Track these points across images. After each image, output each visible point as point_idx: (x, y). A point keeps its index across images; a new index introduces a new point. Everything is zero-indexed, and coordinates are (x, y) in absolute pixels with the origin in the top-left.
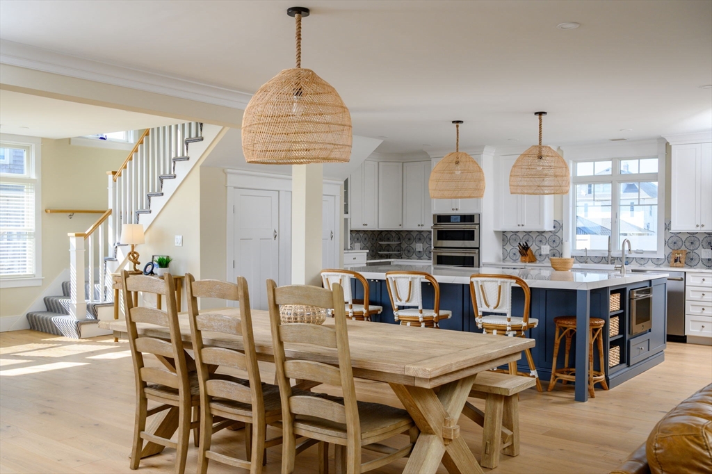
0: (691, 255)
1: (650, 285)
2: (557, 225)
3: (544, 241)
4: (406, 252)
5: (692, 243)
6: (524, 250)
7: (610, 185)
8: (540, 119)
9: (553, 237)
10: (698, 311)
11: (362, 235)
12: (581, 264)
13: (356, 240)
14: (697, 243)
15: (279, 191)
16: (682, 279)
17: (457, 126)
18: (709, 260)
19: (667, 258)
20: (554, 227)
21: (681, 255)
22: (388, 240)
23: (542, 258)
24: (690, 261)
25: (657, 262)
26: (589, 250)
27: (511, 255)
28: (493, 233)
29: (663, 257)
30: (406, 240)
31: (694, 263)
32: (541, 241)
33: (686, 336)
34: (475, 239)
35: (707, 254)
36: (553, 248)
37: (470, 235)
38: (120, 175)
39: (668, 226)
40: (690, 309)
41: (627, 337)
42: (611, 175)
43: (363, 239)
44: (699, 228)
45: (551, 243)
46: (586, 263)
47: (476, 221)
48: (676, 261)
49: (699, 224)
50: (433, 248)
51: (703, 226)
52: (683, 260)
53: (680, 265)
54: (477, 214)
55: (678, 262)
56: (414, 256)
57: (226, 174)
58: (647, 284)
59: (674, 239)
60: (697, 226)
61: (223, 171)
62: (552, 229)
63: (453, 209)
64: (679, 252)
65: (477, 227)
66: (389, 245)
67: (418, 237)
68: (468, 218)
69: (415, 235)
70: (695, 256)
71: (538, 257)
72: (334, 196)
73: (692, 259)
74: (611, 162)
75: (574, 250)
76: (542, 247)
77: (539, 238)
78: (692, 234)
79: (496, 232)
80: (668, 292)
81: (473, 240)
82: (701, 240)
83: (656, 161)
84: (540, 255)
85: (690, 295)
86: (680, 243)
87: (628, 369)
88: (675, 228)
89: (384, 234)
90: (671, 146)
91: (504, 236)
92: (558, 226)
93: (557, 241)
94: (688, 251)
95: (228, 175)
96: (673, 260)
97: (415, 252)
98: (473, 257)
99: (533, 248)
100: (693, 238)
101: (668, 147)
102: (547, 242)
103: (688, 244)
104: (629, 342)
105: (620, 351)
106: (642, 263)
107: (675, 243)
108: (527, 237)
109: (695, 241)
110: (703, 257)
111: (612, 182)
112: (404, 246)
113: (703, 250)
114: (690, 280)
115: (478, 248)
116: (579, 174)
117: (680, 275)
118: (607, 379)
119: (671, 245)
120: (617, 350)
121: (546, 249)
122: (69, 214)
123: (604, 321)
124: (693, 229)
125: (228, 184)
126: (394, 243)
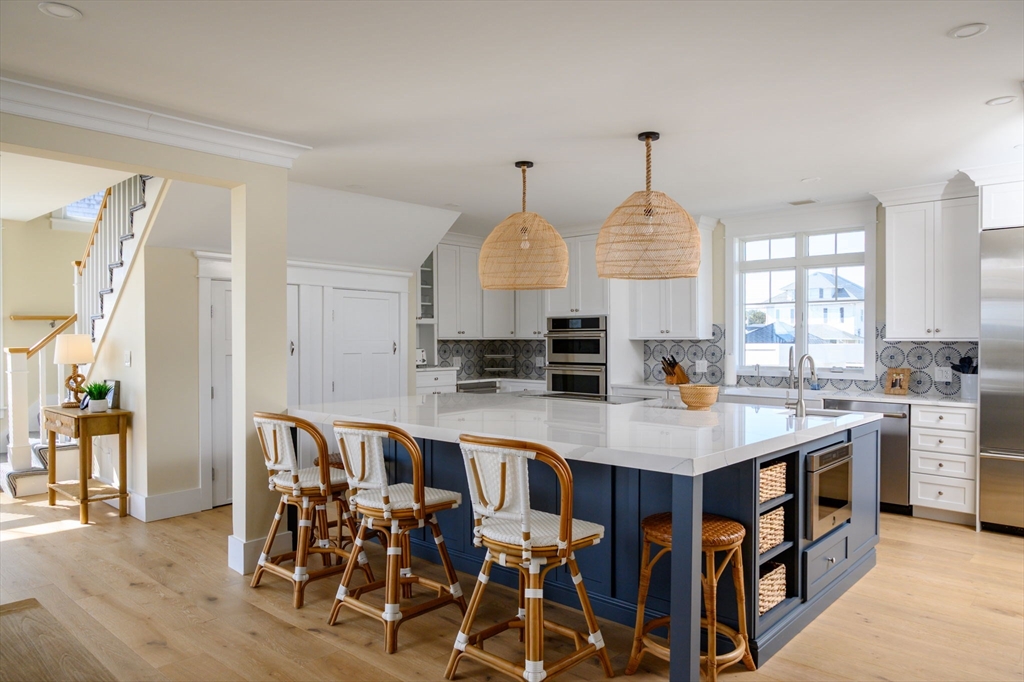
0: (918, 376)
1: (849, 440)
2: (717, 332)
3: (700, 355)
4: (524, 368)
5: (919, 358)
6: (671, 366)
7: (794, 272)
8: (648, 147)
9: (712, 349)
10: (932, 467)
11: (463, 346)
12: (751, 388)
13: (454, 352)
14: (927, 358)
15: (299, 285)
16: (904, 416)
17: (524, 171)
18: (947, 383)
19: (880, 380)
20: (714, 334)
21: (901, 376)
22: (503, 352)
23: (698, 378)
24: (916, 385)
25: (863, 387)
26: (763, 367)
27: (656, 373)
28: (629, 344)
29: (874, 379)
30: (524, 352)
31: (922, 388)
32: (695, 354)
33: (911, 506)
34: (601, 351)
35: (945, 374)
36: (712, 364)
37: (593, 346)
38: (85, 267)
39: (880, 332)
40: (917, 463)
41: (802, 543)
42: (795, 258)
43: (466, 352)
44: (931, 335)
45: (709, 357)
46: (758, 385)
47: (602, 327)
48: (894, 385)
49: (932, 328)
50: (547, 363)
51: (937, 331)
52: (905, 385)
53: (901, 391)
54: (602, 316)
55: (897, 387)
56: (534, 374)
57: (197, 258)
58: (844, 437)
59: (891, 351)
60: (929, 331)
61: (192, 254)
62: (711, 337)
63: (572, 311)
64: (899, 371)
65: (602, 334)
66: (503, 359)
67: (538, 348)
68: (592, 323)
69: (534, 345)
70: (925, 378)
71: (691, 377)
72: (399, 293)
73: (919, 382)
74: (794, 239)
75: (742, 366)
76: (697, 362)
77: (693, 350)
78: (920, 344)
79: (633, 342)
80: (882, 436)
81: (598, 352)
82: (934, 353)
83: (861, 235)
84: (695, 374)
85: (917, 441)
86: (901, 358)
87: (803, 606)
88: (892, 334)
89: (497, 345)
90: (884, 208)
91: (646, 347)
92: (719, 332)
93: (718, 354)
94: (913, 370)
95: (200, 261)
96: (889, 384)
97: (534, 367)
98: (598, 377)
99: (684, 363)
100: (920, 351)
101: (880, 210)
102: (704, 355)
103: (912, 359)
104: (805, 555)
105: (787, 574)
106: (841, 387)
107: (892, 357)
108: (676, 348)
109: (923, 354)
110: (937, 380)
111: (795, 268)
112: (522, 359)
113: (937, 368)
114: (919, 417)
115: (605, 365)
116: (749, 258)
117: (901, 409)
118: (753, 648)
119: (887, 361)
120: (779, 575)
121: (702, 366)
122: (51, 321)
123: (743, 532)
124: (922, 336)
125: (201, 274)
126: (509, 356)
